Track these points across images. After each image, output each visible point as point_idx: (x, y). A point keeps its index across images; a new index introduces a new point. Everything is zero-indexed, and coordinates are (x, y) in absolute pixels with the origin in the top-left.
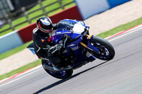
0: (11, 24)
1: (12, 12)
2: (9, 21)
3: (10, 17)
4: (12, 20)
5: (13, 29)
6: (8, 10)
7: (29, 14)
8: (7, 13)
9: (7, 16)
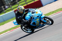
0: (11, 7)
1: (12, 2)
2: (11, 6)
3: (11, 4)
4: (12, 6)
5: (12, 9)
6: (10, 1)
7: (19, 3)
8: (10, 3)
9: (9, 4)
